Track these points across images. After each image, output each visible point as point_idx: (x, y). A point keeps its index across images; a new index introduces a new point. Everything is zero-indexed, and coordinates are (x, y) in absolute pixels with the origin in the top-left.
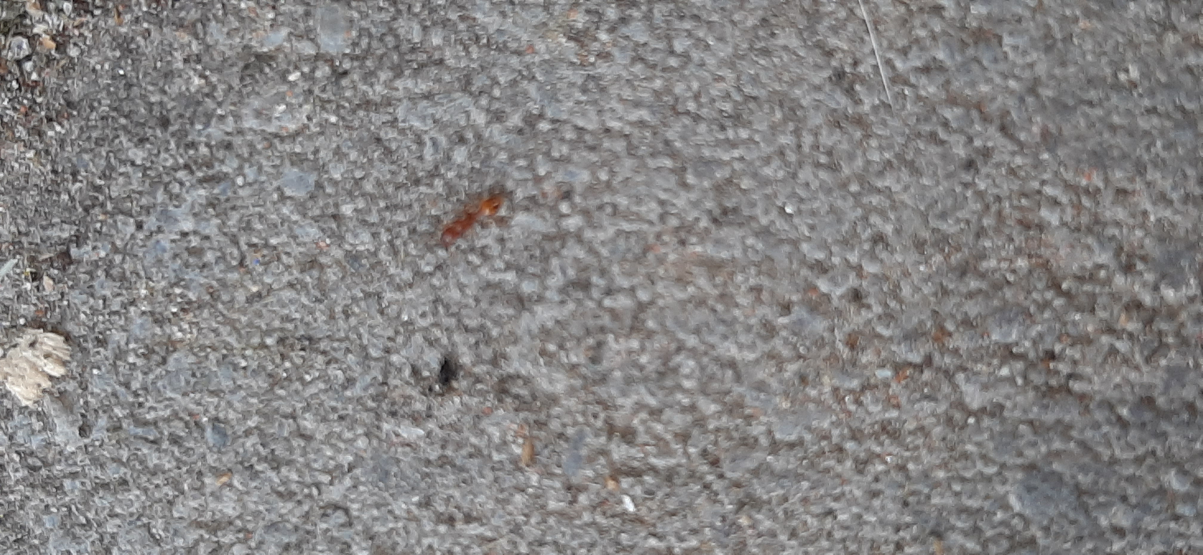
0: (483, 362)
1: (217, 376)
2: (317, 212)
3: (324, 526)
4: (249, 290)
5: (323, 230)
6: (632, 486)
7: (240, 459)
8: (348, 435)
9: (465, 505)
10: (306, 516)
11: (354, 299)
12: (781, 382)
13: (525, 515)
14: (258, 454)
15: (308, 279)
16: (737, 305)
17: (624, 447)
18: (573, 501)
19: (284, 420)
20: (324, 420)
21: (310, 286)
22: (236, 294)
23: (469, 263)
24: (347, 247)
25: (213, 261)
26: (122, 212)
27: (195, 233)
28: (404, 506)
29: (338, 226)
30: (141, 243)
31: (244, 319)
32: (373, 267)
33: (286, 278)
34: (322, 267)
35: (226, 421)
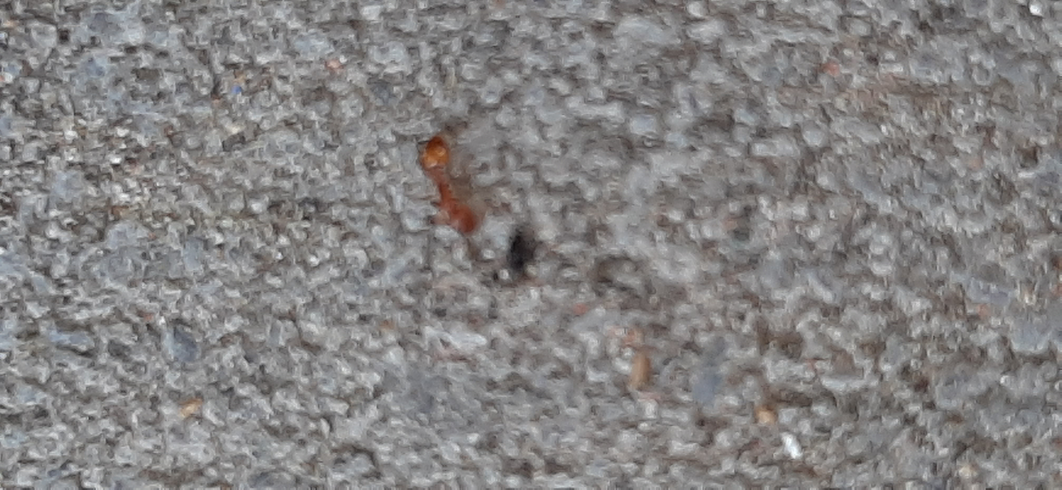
0: (573, 237)
1: (179, 257)
2: (327, 17)
3: (339, 477)
4: (226, 133)
5: (335, 43)
6: (796, 420)
7: (214, 380)
8: (373, 344)
9: (548, 447)
10: (312, 463)
11: (382, 145)
12: (1022, 265)
13: (637, 462)
14: (240, 371)
15: (313, 116)
16: (956, 153)
17: (784, 363)
18: (710, 441)
19: (279, 322)
20: (338, 321)
21: (317, 126)
22: (207, 138)
23: (552, 91)
24: (372, 69)
25: (174, 89)
26: (38, 17)
27: (147, 47)
28: (457, 449)
29: (358, 38)
30: (66, 63)
31: (218, 174)
32: (409, 97)
33: (281, 114)
34: (333, 97)
35: (193, 324)
